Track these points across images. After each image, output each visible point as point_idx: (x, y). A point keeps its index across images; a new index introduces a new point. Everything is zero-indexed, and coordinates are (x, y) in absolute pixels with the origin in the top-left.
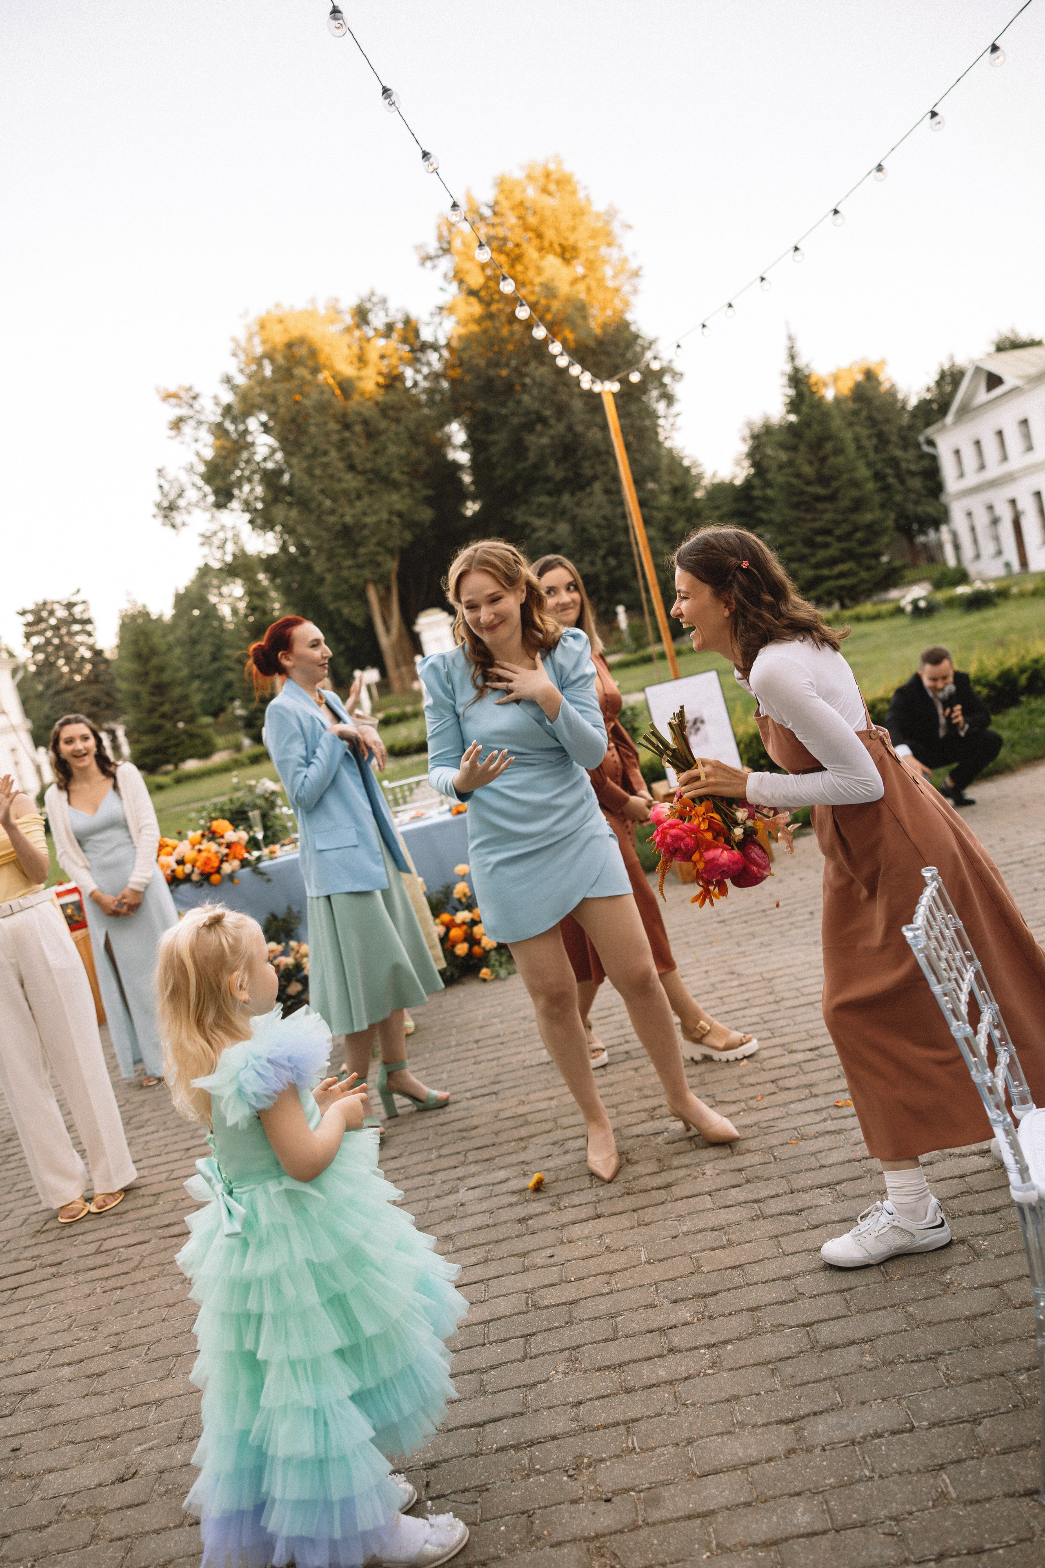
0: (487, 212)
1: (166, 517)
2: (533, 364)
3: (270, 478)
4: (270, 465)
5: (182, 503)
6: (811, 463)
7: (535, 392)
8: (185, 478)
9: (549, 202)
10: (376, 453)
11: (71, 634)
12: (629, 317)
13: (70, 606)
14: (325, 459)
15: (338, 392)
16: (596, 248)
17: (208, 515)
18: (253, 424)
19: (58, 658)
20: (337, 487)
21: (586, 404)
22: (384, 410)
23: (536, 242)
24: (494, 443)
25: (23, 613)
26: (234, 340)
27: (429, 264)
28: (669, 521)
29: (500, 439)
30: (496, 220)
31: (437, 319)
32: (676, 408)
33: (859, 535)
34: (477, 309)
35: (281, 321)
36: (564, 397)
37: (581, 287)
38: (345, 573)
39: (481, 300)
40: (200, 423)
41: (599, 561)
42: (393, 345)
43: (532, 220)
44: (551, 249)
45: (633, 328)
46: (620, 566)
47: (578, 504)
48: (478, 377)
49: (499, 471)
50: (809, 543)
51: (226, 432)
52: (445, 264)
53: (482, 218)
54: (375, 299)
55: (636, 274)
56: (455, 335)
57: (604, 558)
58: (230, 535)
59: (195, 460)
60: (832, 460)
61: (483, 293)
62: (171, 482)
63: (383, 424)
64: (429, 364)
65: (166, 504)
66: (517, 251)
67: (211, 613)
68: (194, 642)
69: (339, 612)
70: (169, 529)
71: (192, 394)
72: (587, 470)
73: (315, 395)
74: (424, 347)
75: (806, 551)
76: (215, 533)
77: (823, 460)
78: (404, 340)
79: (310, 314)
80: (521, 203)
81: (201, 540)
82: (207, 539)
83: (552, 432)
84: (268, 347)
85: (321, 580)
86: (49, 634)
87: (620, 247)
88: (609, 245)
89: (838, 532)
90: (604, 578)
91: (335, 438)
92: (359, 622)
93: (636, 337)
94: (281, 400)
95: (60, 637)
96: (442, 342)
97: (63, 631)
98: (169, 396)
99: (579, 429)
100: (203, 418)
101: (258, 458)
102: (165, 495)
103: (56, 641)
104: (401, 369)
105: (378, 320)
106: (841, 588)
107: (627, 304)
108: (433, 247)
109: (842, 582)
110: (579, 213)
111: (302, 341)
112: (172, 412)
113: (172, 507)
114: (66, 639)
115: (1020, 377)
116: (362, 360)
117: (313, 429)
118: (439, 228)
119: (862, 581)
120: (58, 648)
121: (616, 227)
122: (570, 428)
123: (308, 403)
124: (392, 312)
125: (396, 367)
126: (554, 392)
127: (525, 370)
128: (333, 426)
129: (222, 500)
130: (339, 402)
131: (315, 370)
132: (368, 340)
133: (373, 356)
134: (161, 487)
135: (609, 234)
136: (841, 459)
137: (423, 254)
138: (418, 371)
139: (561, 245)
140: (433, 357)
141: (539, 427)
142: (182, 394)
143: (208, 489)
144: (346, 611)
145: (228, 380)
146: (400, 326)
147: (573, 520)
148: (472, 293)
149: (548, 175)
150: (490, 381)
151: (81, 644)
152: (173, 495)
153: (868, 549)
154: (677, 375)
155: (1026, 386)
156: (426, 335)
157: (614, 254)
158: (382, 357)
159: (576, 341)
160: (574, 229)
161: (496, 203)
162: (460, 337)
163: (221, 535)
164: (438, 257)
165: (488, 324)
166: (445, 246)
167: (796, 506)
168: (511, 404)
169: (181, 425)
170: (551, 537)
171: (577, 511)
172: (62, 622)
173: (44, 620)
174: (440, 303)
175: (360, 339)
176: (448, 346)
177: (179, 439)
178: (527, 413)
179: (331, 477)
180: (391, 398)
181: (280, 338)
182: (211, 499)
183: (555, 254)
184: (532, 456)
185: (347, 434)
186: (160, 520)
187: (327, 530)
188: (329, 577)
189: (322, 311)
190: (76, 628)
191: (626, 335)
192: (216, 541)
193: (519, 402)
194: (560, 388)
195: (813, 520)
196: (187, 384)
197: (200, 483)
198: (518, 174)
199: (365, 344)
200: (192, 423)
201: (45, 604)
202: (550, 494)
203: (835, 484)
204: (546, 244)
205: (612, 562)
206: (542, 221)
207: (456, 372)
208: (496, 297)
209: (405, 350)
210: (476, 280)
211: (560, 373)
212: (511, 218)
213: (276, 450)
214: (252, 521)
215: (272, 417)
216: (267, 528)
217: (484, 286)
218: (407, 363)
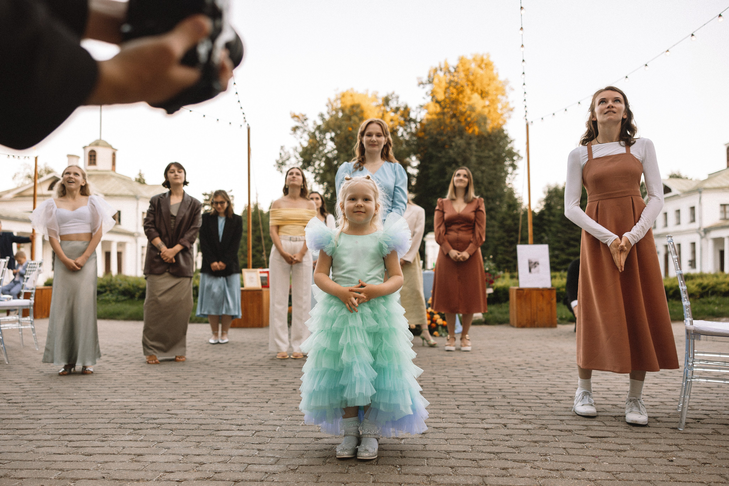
0: (452, 70)
1: (279, 167)
2: (458, 138)
3: (328, 161)
4: (330, 155)
7: (456, 149)
8: (292, 152)
9: (480, 71)
12: (504, 127)
16: (496, 95)
18: (328, 136)
21: (477, 160)
23: (471, 87)
24: (432, 168)
25: (205, 195)
26: (329, 99)
27: (422, 86)
28: (504, 219)
29: (435, 166)
30: (455, 74)
31: (419, 110)
32: (517, 171)
34: (438, 109)
35: (352, 96)
36: (468, 155)
37: (486, 110)
39: (441, 106)
40: (305, 131)
42: (397, 117)
43: (471, 78)
44: (477, 91)
45: (505, 132)
48: (432, 138)
49: (431, 180)
50: (567, 243)
51: (315, 137)
52: (429, 88)
53: (449, 72)
54: (394, 96)
55: (512, 110)
56: (425, 118)
59: (298, 146)
61: (442, 103)
62: (285, 153)
64: (411, 128)
65: (280, 162)
66: (461, 89)
70: (279, 172)
71: (305, 118)
74: (411, 120)
78: (402, 116)
79: (365, 96)
80: (468, 69)
84: (343, 106)
87: (507, 97)
88: (503, 95)
93: (506, 136)
94: (343, 128)
96: (419, 120)
98: (294, 116)
100: (306, 129)
101: (326, 151)
102: (281, 158)
104: (398, 127)
105: (393, 104)
107: (505, 122)
108: (425, 79)
110: (492, 79)
111: (358, 106)
112: (294, 123)
113: (283, 163)
115: (680, 191)
118: (430, 72)
121: (507, 88)
124: (400, 103)
125: (396, 126)
126: (464, 151)
127: (454, 139)
129: (306, 164)
132: (387, 112)
133: (388, 118)
134: (281, 154)
135: (503, 90)
137: (420, 82)
138: (405, 130)
139: (481, 90)
140: (413, 125)
142: (301, 117)
143: (301, 159)
145: (322, 116)
146: (402, 109)
148: (438, 102)
149: (482, 60)
150: (436, 141)
152: (285, 158)
154: (519, 157)
155: (682, 196)
156: (413, 115)
157: (503, 99)
158: (392, 120)
159: (479, 133)
160: (489, 85)
161: (457, 67)
162: (427, 120)
164: (426, 84)
165: (441, 116)
166: (431, 80)
168: (443, 153)
169: (296, 129)
174: (422, 104)
175: (384, 111)
176: (420, 122)
177: (294, 135)
178: (450, 158)
181: (349, 103)
182: (301, 164)
183: (478, 93)
186: (276, 168)
189: (370, 95)
191: (502, 135)
193: (447, 153)
194: (467, 151)
195: (571, 233)
196: (303, 113)
197: (298, 156)
198: (469, 57)
199: (385, 113)
200: (301, 130)
204: (475, 88)
206: (476, 78)
207: (421, 134)
208: (448, 106)
209: (402, 120)
210: (441, 97)
211: (469, 144)
212: (462, 75)
213: (334, 149)
214: (315, 178)
215: (337, 135)
216: (321, 182)
217: (444, 101)
218: (401, 125)
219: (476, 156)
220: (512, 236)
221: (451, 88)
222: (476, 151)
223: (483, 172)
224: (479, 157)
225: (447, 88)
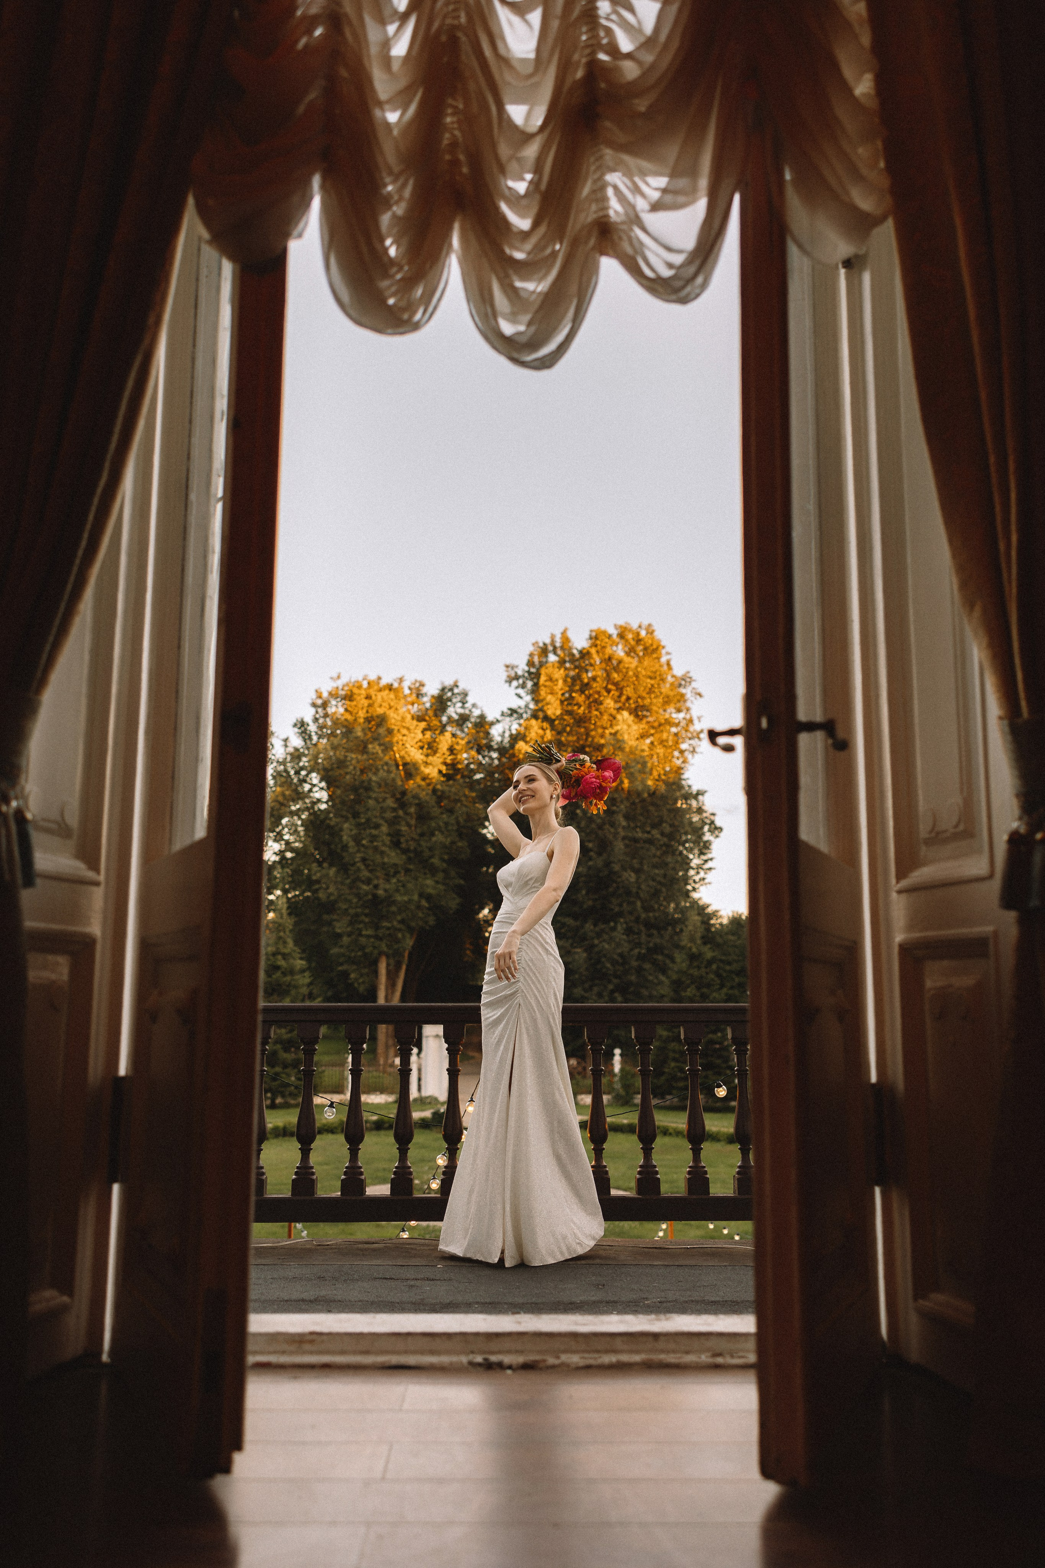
0: (577, 656)
3: (318, 820)
9: (633, 664)
10: (422, 835)
12: (685, 773)
14: (374, 832)
15: (402, 772)
16: (665, 711)
20: (378, 859)
22: (440, 797)
23: (614, 694)
26: (317, 690)
30: (584, 666)
38: (363, 941)
43: (615, 675)
44: (626, 705)
47: (599, 935)
53: (571, 659)
54: (456, 690)
63: (435, 811)
69: (345, 974)
72: (614, 905)
73: (382, 771)
78: (474, 734)
79: (397, 692)
80: (609, 659)
87: (688, 711)
88: (678, 709)
91: (389, 815)
99: (615, 867)
105: (454, 709)
107: (684, 762)
108: (521, 670)
110: (658, 676)
111: (381, 719)
116: (431, 748)
117: (371, 802)
118: (532, 657)
121: (689, 694)
122: (607, 864)
123: (374, 780)
124: (468, 706)
128: (390, 803)
130: (400, 781)
131: (387, 747)
137: (511, 675)
139: (636, 704)
144: (353, 975)
145: (302, 725)
149: (638, 639)
156: (494, 734)
159: (629, 790)
160: (650, 692)
161: (587, 650)
179: (375, 849)
183: (629, 710)
185: (400, 813)
188: (346, 939)
198: (612, 631)
199: (440, 731)
204: (623, 698)
206: (624, 678)
208: (568, 728)
210: (553, 711)
217: (560, 718)
219: (624, 838)
221: (574, 694)
222: (625, 829)
223: (637, 872)
224: (630, 841)
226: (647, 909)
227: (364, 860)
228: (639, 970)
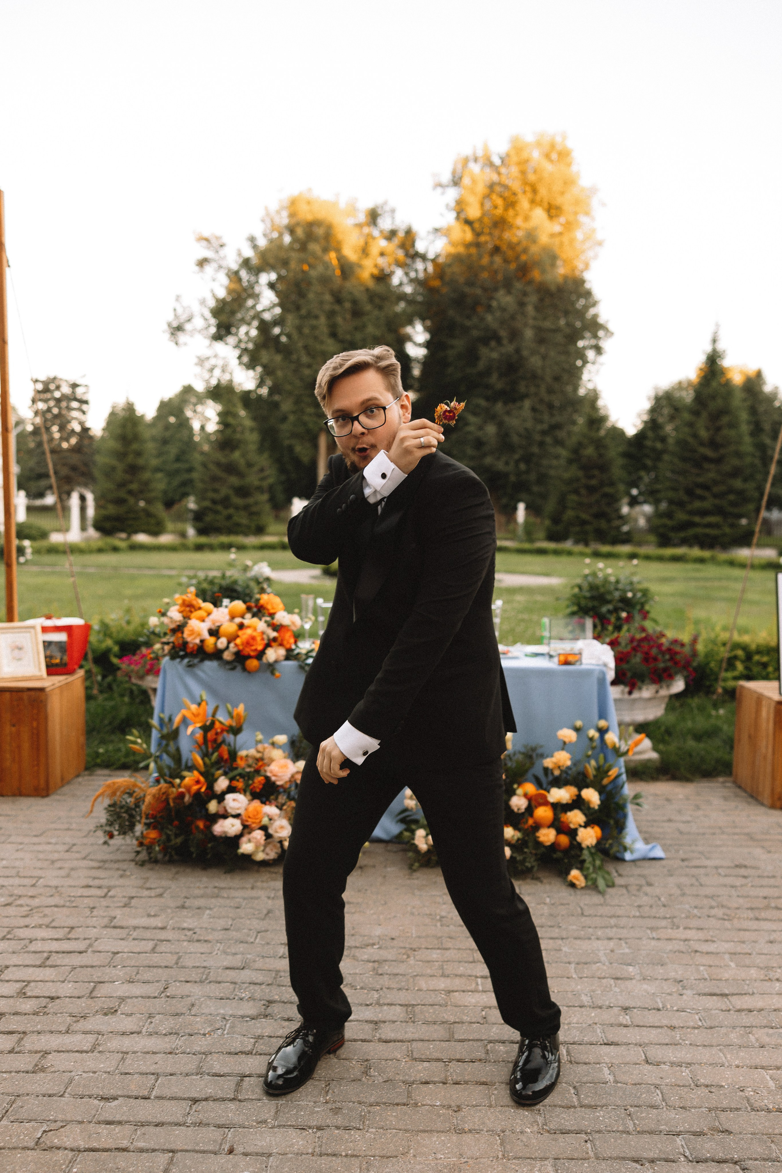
0: (497, 161)
1: (172, 334)
2: (501, 292)
3: (264, 327)
4: (267, 316)
5: (188, 327)
6: (708, 429)
7: (498, 314)
8: (196, 308)
9: (549, 167)
10: (356, 329)
11: (69, 409)
12: (587, 276)
13: (74, 386)
14: (314, 322)
15: (338, 272)
16: (576, 213)
17: (207, 342)
18: (265, 278)
19: (54, 424)
20: (318, 347)
22: (371, 295)
23: (529, 195)
24: (452, 347)
25: (36, 381)
26: (266, 209)
27: (439, 190)
28: (580, 445)
29: (459, 344)
30: (503, 170)
31: (431, 237)
32: (602, 359)
33: (732, 497)
34: (469, 236)
35: (309, 203)
37: (557, 241)
38: (306, 418)
39: (473, 230)
40: (220, 267)
41: (512, 464)
42: (393, 248)
43: (532, 177)
44: (540, 204)
45: (587, 286)
46: (527, 472)
47: (508, 413)
48: (455, 290)
49: (450, 370)
51: (240, 280)
52: (452, 194)
53: (491, 164)
54: (387, 208)
55: (600, 244)
56: (444, 253)
57: (517, 462)
58: (220, 363)
59: (209, 295)
60: (725, 432)
61: (477, 226)
62: (184, 308)
63: (368, 307)
64: (416, 270)
65: (175, 325)
66: (513, 198)
67: (184, 424)
68: (165, 442)
69: (290, 449)
70: (173, 344)
71: (220, 242)
72: (522, 388)
73: (320, 269)
74: (416, 255)
75: (685, 498)
76: (208, 358)
77: (718, 429)
78: (402, 246)
79: (335, 205)
81: (196, 360)
82: (201, 361)
83: (503, 350)
84: (294, 221)
85: (284, 419)
86: (52, 403)
87: (593, 219)
88: (587, 214)
89: (716, 490)
90: (513, 478)
91: (327, 307)
92: (306, 460)
93: (588, 294)
94: (291, 266)
95: (60, 408)
96: (431, 255)
97: (64, 404)
98: (202, 239)
99: (525, 353)
100: (224, 263)
101: (259, 308)
102: (176, 316)
103: (55, 411)
104: (393, 268)
105: (385, 224)
106: (707, 535)
107: (587, 266)
108: (446, 177)
109: (708, 531)
110: (569, 182)
111: (323, 223)
112: (201, 252)
113: (179, 328)
114: (64, 412)
116: (365, 251)
117: (311, 296)
118: (455, 164)
119: (724, 535)
120: (56, 417)
121: (595, 203)
122: (518, 351)
123: (313, 273)
124: (397, 221)
125: (390, 265)
126: (513, 318)
127: (495, 295)
128: (328, 297)
129: (223, 332)
130: (338, 281)
131: (326, 250)
132: (374, 238)
133: (374, 251)
134: (175, 310)
135: (588, 205)
136: (732, 433)
137: (437, 181)
138: (407, 274)
139: (549, 203)
140: (420, 266)
141: (493, 344)
142: (213, 241)
143: (213, 321)
144: (298, 449)
145: (252, 240)
146: (401, 234)
147: (500, 425)
148: (468, 222)
149: (553, 146)
150: (463, 296)
151: (76, 419)
152: (183, 318)
153: (736, 510)
154: (609, 333)
156: (420, 246)
157: (587, 222)
158: (382, 254)
159: (542, 282)
160: (562, 193)
161: (508, 155)
162: (449, 255)
163: (213, 361)
164: (447, 186)
165: (473, 250)
166: (457, 179)
167: (684, 459)
168: (475, 320)
169: (205, 264)
170: (480, 434)
171: (506, 419)
172: (65, 398)
173: (51, 392)
174: (437, 226)
175: (368, 235)
176: (433, 261)
177: (200, 275)
178: (487, 330)
179: (316, 338)
180: (380, 289)
181: (306, 214)
182: (213, 330)
183: (544, 209)
184: (481, 365)
185: (337, 308)
186: (167, 335)
187: (302, 379)
188: (292, 418)
189: (343, 205)
190: (75, 404)
191: (581, 289)
192: (208, 365)
193: (482, 319)
194: (519, 317)
195: (698, 475)
196: (218, 234)
197: (208, 315)
198: (529, 138)
199: (370, 240)
200: (214, 265)
201: (55, 378)
202: (487, 399)
203: (722, 451)
204: (538, 198)
205: (523, 466)
206: (540, 179)
207: (436, 283)
208: (486, 230)
209: (400, 254)
210: (474, 212)
211: (522, 304)
212: (514, 170)
213: (274, 306)
214: (240, 357)
215: (280, 278)
216: (250, 366)
217: (480, 220)
218: (400, 264)
219: (534, 327)
220: (593, 477)
221: (494, 197)
222: (535, 319)
223: (544, 358)
224: (539, 330)
225: (487, 196)
226: (550, 391)
227: (306, 347)
228: (541, 444)
